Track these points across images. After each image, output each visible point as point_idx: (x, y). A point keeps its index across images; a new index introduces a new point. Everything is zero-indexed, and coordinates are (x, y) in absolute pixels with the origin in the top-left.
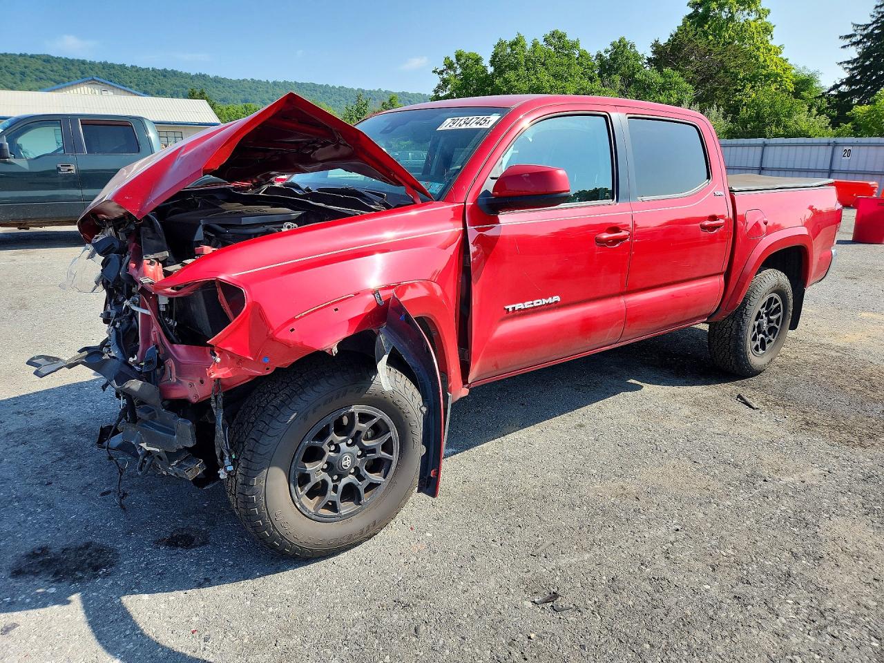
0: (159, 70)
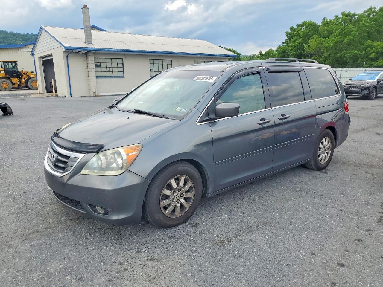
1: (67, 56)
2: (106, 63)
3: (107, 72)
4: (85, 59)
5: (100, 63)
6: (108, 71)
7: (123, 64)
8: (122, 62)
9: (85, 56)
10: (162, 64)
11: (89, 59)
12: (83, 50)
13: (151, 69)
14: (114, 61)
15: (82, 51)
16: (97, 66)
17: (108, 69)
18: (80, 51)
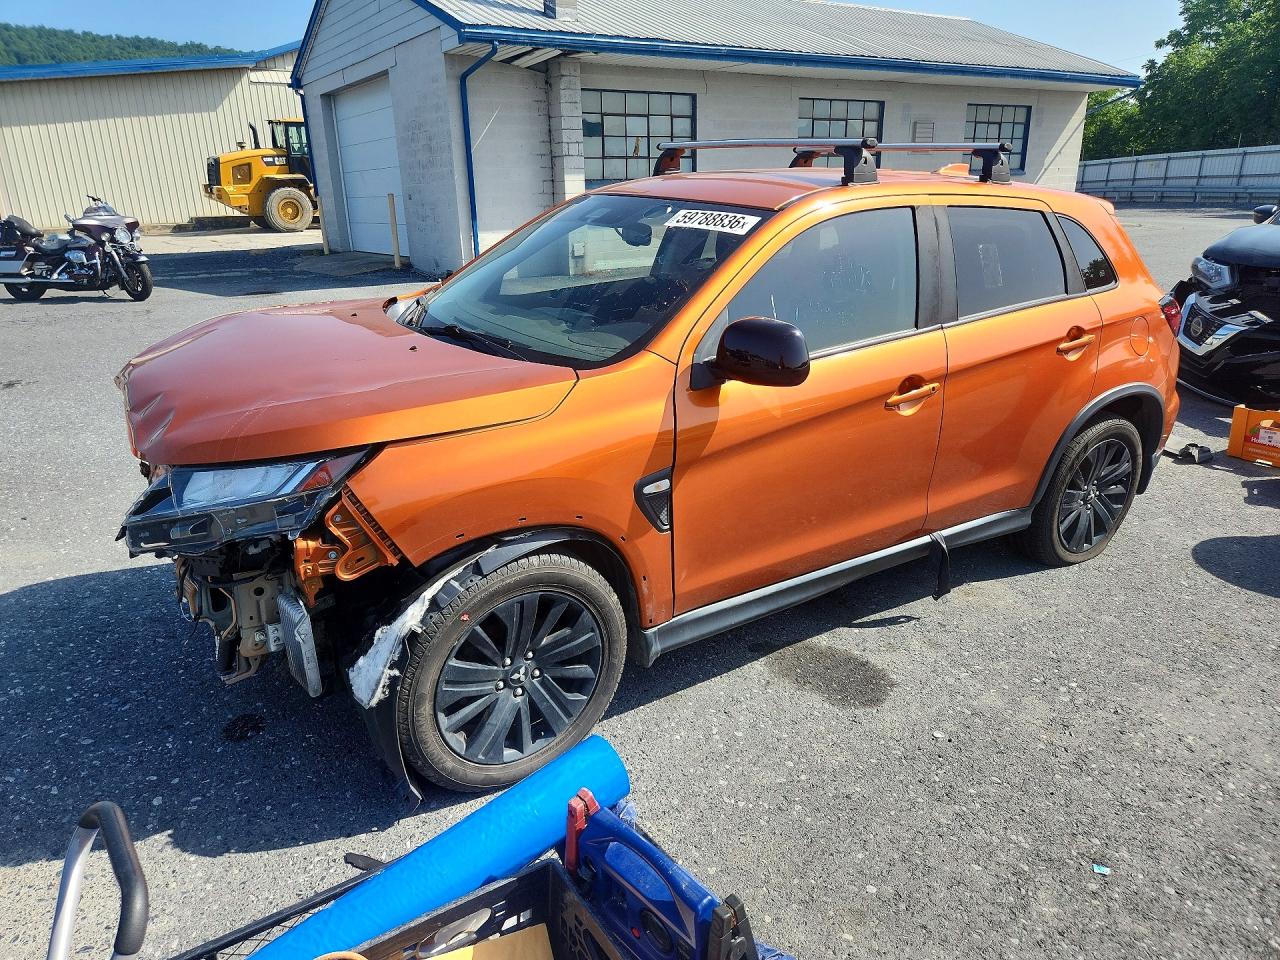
0: (127, 39)
1: (463, 79)
2: (626, 115)
3: (627, 158)
4: (542, 97)
5: (603, 116)
6: (631, 154)
7: (693, 118)
8: (688, 112)
9: (542, 76)
10: (846, 121)
11: (562, 92)
12: (545, 45)
14: (659, 103)
15: (537, 53)
16: (589, 129)
17: (632, 142)
18: (529, 48)
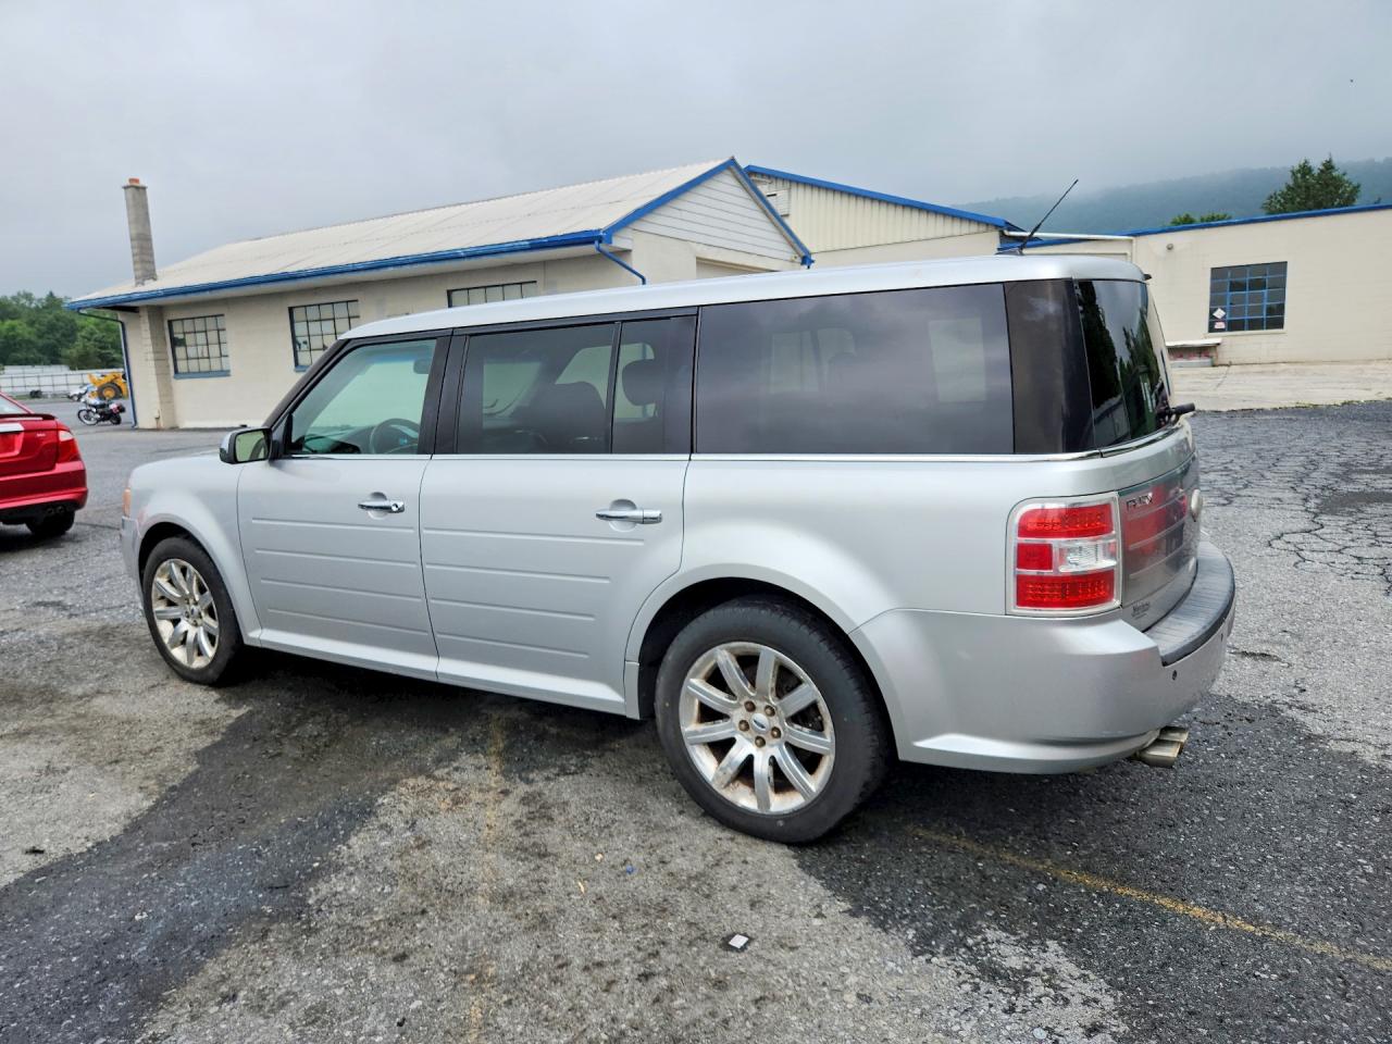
1: (123, 323)
2: (195, 333)
3: (198, 358)
5: (184, 333)
6: (200, 356)
10: (334, 319)
13: (300, 340)
16: (176, 343)
17: (200, 349)
